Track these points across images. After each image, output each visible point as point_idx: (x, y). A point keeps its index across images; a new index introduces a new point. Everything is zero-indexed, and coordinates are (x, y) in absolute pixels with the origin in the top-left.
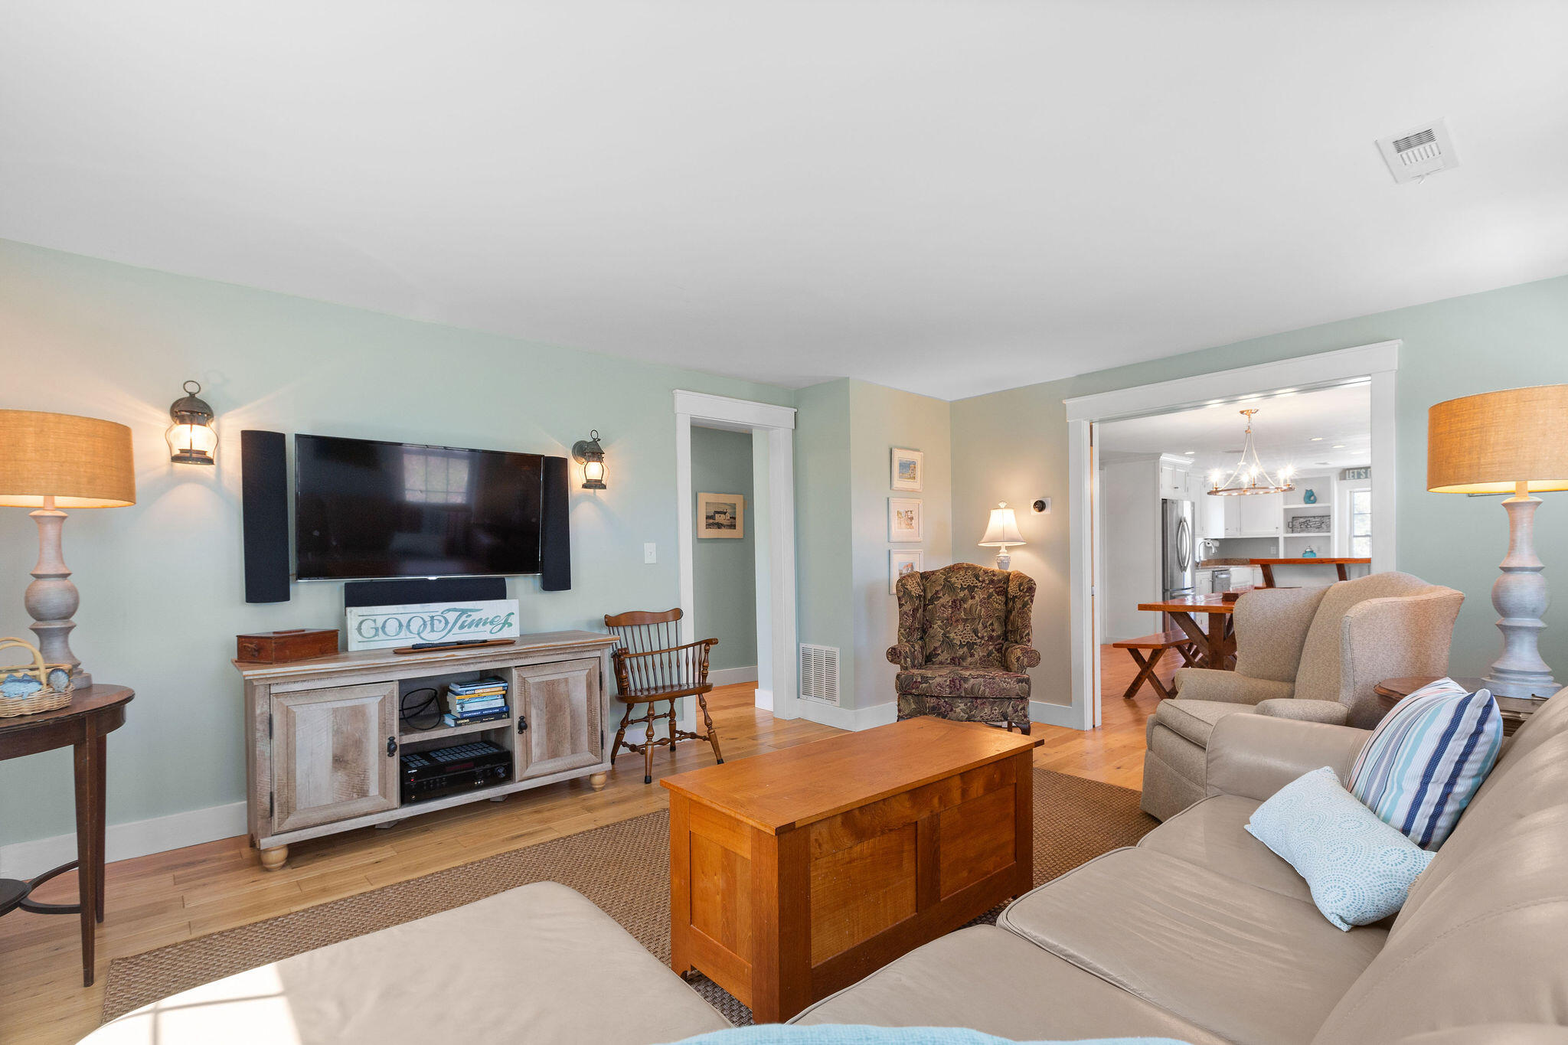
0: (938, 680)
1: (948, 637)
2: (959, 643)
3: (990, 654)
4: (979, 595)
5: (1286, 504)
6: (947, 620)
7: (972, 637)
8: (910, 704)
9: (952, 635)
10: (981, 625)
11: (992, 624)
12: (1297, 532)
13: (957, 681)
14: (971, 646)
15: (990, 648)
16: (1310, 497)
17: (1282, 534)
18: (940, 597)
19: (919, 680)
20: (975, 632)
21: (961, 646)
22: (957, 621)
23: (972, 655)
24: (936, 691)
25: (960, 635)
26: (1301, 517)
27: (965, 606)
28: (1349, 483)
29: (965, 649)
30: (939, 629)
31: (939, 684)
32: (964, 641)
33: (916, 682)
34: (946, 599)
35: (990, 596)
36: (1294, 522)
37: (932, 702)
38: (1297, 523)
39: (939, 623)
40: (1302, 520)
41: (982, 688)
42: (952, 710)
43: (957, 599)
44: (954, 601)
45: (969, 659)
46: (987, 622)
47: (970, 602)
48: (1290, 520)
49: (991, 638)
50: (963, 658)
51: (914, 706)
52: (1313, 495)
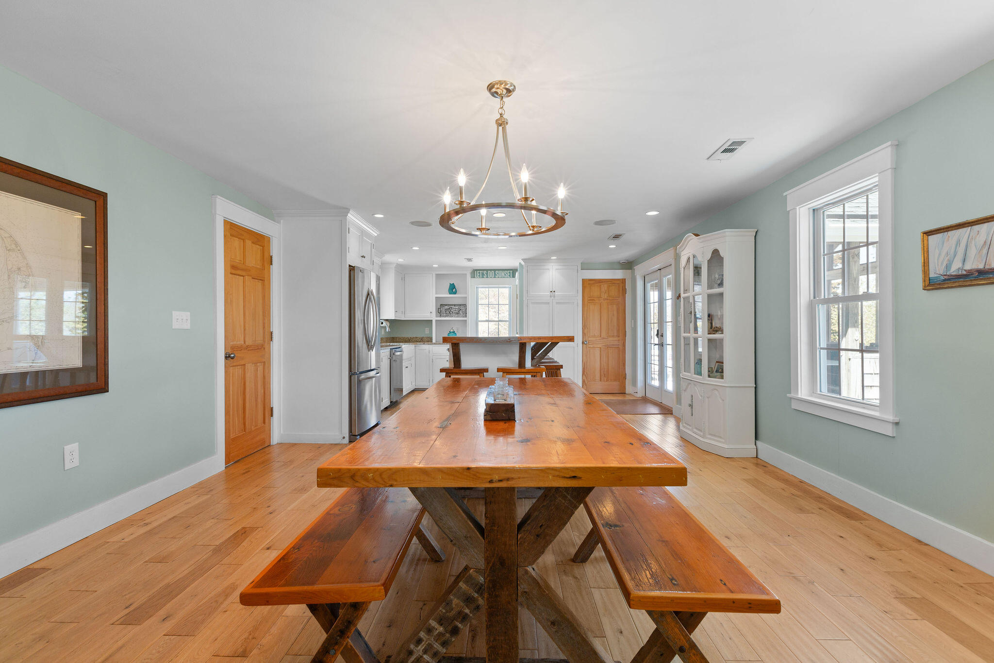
5: (436, 294)
12: (444, 316)
16: (453, 289)
17: (434, 318)
26: (446, 305)
28: (477, 280)
36: (443, 308)
38: (443, 309)
40: (446, 307)
48: (439, 307)
52: (455, 288)
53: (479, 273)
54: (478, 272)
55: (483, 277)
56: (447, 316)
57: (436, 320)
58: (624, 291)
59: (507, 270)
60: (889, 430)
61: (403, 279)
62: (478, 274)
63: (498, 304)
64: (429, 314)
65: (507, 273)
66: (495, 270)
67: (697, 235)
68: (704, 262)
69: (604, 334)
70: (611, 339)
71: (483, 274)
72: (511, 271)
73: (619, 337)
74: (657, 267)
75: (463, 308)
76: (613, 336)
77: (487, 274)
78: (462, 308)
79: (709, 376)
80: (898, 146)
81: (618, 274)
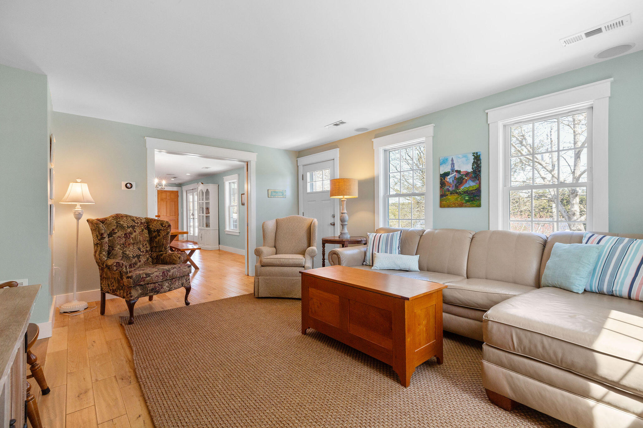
0: (156, 274)
1: (125, 254)
2: (132, 256)
3: (148, 259)
4: (138, 230)
6: (123, 244)
7: (138, 252)
8: (138, 291)
9: (128, 252)
10: (141, 245)
11: (146, 244)
13: (166, 272)
14: (138, 256)
15: (148, 256)
18: (116, 233)
19: (145, 276)
20: (139, 249)
21: (134, 257)
22: (129, 244)
23: (140, 261)
24: (155, 280)
25: (132, 252)
27: (132, 236)
29: (136, 258)
30: (119, 250)
31: (157, 276)
32: (135, 254)
33: (143, 278)
34: (120, 233)
35: (143, 230)
37: (151, 286)
39: (119, 246)
41: (177, 273)
42: (162, 288)
43: (127, 233)
44: (125, 234)
45: (139, 264)
46: (144, 243)
47: (134, 234)
49: (147, 251)
50: (135, 264)
51: (140, 292)
58: (178, 196)
60: (238, 234)
67: (202, 183)
68: (205, 191)
69: (168, 215)
70: (171, 217)
73: (175, 216)
74: (192, 188)
76: (172, 216)
79: (206, 227)
80: (239, 175)
81: (175, 189)
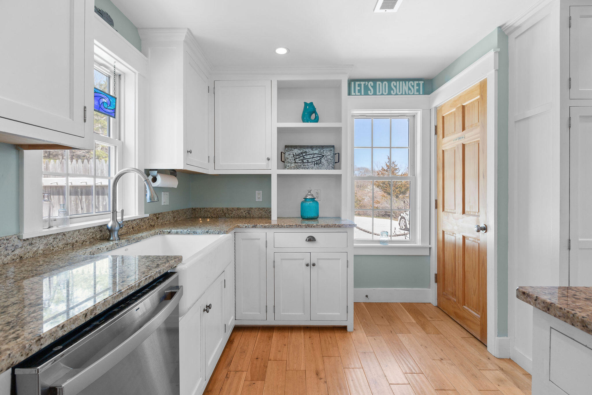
12: (292, 168)
17: (273, 170)
26: (296, 144)
38: (290, 155)
48: (282, 150)
52: (314, 112)
53: (360, 85)
54: (357, 83)
55: (366, 94)
56: (298, 168)
57: (279, 176)
59: (414, 80)
61: (212, 90)
62: (357, 88)
63: (390, 148)
64: (263, 163)
65: (413, 86)
66: (389, 80)
71: (366, 88)
72: (421, 83)
75: (329, 153)
77: (374, 87)
78: (327, 153)
